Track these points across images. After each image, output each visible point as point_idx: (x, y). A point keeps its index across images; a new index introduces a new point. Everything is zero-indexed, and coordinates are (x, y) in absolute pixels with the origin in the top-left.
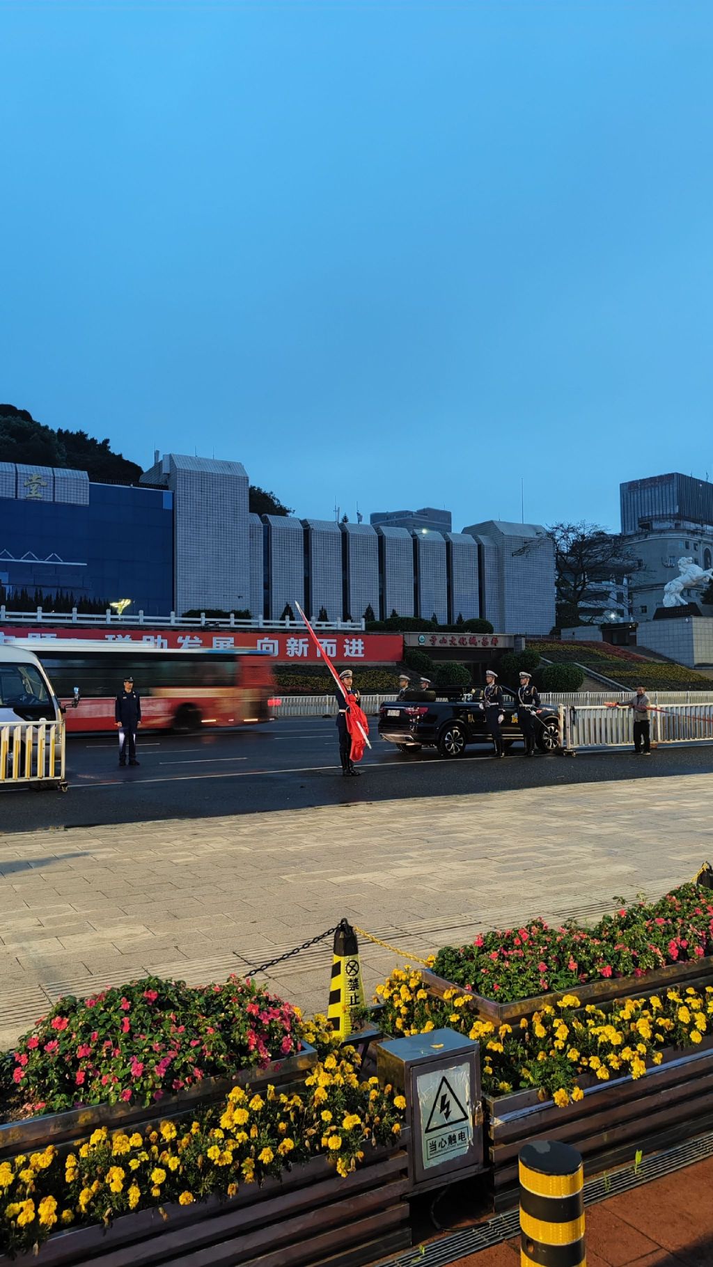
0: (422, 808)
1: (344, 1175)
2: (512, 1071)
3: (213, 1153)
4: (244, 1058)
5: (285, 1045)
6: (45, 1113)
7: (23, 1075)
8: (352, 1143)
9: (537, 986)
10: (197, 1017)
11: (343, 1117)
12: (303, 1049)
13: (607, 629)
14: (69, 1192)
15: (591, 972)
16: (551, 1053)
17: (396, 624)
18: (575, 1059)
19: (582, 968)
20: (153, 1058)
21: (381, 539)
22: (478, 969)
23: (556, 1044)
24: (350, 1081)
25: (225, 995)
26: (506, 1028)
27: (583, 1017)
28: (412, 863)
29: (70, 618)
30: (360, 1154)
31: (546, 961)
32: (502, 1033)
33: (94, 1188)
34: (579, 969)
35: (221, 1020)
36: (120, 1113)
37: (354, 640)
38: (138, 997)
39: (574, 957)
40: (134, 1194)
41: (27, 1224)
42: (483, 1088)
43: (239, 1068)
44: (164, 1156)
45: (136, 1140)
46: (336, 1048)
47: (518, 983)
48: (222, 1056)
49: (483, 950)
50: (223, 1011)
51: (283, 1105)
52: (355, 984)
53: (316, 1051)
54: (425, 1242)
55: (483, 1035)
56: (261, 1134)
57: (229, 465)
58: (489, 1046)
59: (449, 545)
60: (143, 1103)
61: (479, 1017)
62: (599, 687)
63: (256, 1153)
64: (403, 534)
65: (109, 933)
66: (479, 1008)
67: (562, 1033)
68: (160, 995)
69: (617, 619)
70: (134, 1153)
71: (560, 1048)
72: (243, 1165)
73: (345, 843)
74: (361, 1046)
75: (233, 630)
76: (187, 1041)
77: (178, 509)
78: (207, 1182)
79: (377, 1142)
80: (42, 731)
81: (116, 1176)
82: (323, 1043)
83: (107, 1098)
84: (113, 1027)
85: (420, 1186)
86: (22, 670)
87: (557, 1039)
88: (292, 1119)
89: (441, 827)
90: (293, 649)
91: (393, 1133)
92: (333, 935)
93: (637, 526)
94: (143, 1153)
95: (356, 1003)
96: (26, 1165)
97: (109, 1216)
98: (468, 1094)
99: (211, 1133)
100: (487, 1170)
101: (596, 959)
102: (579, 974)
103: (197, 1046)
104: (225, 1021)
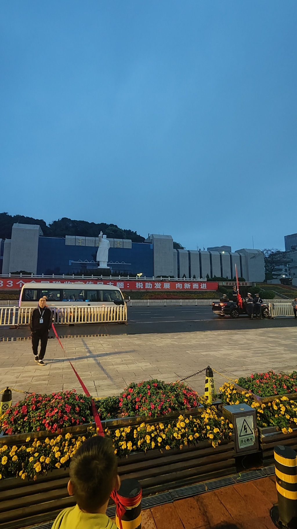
0: (227, 333)
1: (215, 447)
2: (266, 419)
3: (175, 435)
4: (183, 407)
5: (194, 404)
6: (128, 416)
7: (122, 405)
8: (217, 437)
9: (273, 392)
10: (168, 393)
11: (214, 429)
12: (200, 405)
13: (282, 280)
14: (135, 441)
15: (291, 389)
16: (280, 415)
17: (216, 279)
18: (289, 418)
19: (288, 388)
20: (157, 404)
21: (211, 255)
22: (253, 385)
23: (281, 412)
24: (215, 417)
25: (176, 387)
26: (263, 405)
27: (290, 404)
28: (225, 350)
29: (127, 278)
30: (220, 441)
31: (276, 385)
32: (262, 407)
33: (142, 441)
34: (287, 388)
35: (175, 394)
36: (148, 419)
37: (203, 284)
38: (152, 385)
39: (285, 384)
40: (153, 444)
41: (124, 449)
42: (258, 425)
43: (181, 409)
44: (161, 434)
45: (153, 428)
46: (209, 406)
47: (266, 391)
48: (176, 405)
49: (254, 379)
50: (176, 391)
51: (195, 422)
52: (212, 386)
53: (204, 406)
54: (241, 472)
55: (256, 407)
56: (189, 431)
57: (168, 236)
58: (258, 411)
59: (231, 256)
60: (154, 417)
61: (254, 401)
62: (281, 298)
63: (188, 436)
64: (217, 253)
65: (140, 365)
66: (254, 398)
67: (283, 409)
68: (158, 385)
69: (285, 277)
70: (152, 432)
71: (283, 414)
72: (184, 440)
73: (205, 343)
74: (216, 406)
75: (170, 281)
76: (166, 399)
77: (154, 248)
78: (174, 443)
79: (224, 437)
80: (121, 308)
81: (148, 438)
82: (205, 404)
83: (145, 414)
84: (145, 393)
85: (239, 453)
86: (116, 292)
87: (282, 411)
88: (198, 427)
89: (234, 339)
90: (186, 286)
91: (229, 436)
92: (205, 371)
93: (290, 249)
94: (155, 432)
95: (213, 392)
96: (123, 431)
97: (146, 450)
98: (253, 426)
99: (174, 429)
100: (260, 451)
101: (293, 385)
102: (287, 390)
103: (169, 401)
104: (176, 394)
